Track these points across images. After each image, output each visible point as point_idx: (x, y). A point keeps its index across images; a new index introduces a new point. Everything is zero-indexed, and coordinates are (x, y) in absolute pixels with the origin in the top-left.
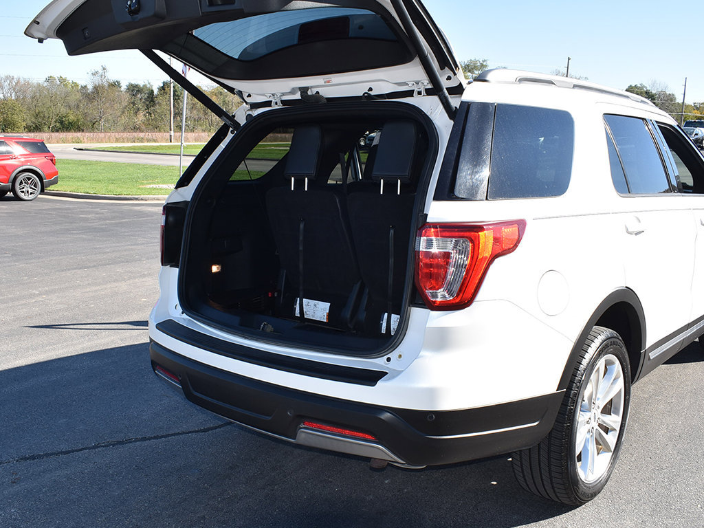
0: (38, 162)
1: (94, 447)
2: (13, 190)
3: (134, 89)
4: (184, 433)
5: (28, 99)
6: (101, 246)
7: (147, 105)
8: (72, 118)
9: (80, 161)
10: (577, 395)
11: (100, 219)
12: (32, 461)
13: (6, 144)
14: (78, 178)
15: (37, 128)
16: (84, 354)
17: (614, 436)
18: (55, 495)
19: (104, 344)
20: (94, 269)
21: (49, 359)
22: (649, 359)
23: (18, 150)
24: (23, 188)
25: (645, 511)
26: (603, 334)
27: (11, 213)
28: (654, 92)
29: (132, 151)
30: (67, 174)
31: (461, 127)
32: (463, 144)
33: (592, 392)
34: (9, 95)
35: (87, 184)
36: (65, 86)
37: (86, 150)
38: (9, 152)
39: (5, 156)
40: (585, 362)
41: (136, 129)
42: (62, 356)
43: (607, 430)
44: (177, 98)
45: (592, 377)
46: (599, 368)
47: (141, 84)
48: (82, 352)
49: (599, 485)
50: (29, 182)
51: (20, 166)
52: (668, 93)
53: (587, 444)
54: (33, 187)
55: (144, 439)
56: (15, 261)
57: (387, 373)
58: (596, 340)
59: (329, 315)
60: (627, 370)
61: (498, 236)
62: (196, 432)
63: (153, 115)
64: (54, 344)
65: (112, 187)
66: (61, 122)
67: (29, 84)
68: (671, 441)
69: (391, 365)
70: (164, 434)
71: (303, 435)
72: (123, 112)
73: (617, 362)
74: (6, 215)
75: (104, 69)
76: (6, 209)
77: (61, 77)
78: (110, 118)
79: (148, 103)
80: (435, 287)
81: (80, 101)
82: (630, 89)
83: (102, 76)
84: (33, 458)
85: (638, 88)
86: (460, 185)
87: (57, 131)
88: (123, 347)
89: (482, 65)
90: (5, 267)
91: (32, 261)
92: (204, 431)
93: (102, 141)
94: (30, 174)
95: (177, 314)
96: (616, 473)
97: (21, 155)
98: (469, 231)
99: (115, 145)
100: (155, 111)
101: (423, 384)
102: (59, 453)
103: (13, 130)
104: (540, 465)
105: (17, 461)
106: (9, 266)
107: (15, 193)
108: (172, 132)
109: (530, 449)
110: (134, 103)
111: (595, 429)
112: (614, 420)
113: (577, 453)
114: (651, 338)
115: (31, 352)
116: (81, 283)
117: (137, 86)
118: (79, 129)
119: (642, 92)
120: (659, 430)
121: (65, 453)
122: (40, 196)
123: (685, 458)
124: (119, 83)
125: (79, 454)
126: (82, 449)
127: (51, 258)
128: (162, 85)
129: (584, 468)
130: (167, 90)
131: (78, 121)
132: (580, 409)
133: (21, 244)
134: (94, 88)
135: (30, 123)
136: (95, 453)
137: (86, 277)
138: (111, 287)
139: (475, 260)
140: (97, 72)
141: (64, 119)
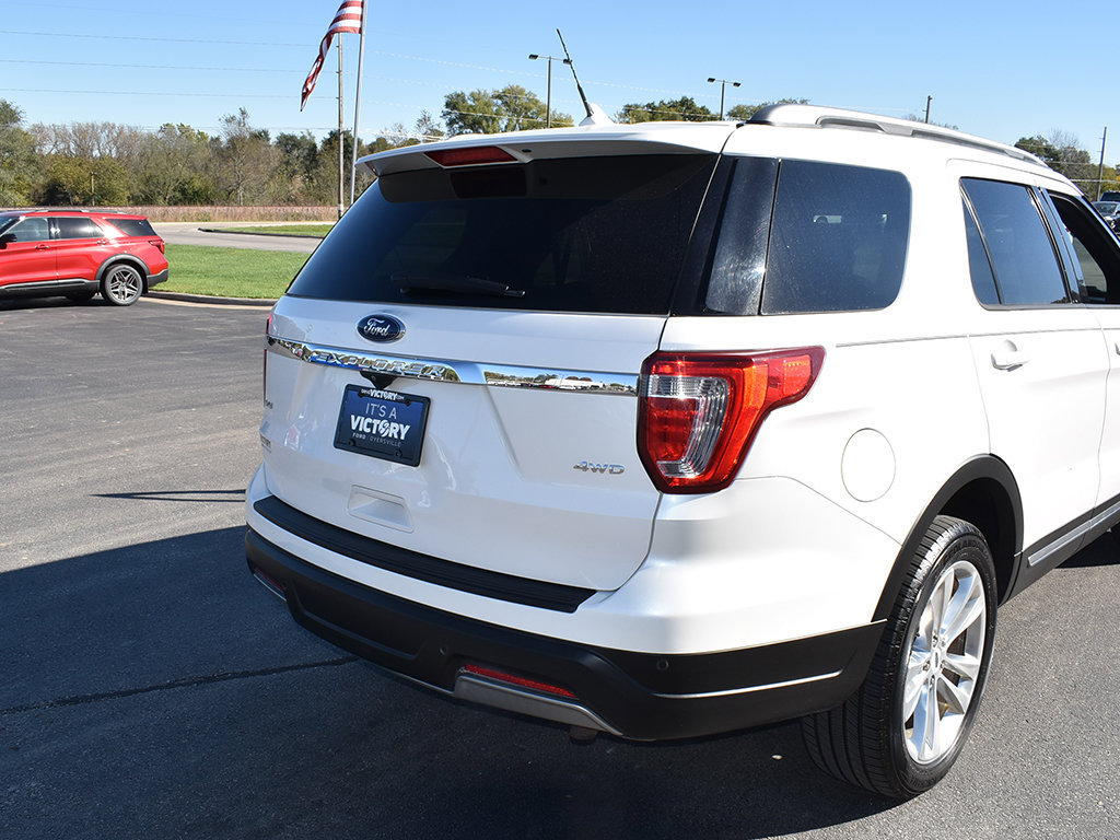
0: (139, 250)
1: (170, 686)
2: (102, 289)
3: (288, 143)
4: (307, 666)
5: (136, 157)
6: (221, 374)
7: (307, 167)
8: (197, 184)
9: (206, 247)
10: (905, 628)
11: (224, 334)
12: (73, 707)
13: (93, 224)
14: (201, 273)
15: (148, 200)
17: (968, 688)
18: (101, 761)
19: (205, 524)
20: (206, 408)
21: (121, 546)
22: (1028, 565)
23: (111, 233)
24: (117, 287)
25: (1013, 809)
26: (950, 531)
27: (97, 324)
28: (1057, 148)
29: (283, 233)
30: (185, 266)
31: (721, 198)
32: (724, 225)
33: (932, 623)
34: (108, 151)
35: (210, 282)
36: (189, 137)
37: (215, 231)
38: (96, 235)
39: (92, 240)
40: (921, 574)
41: (291, 201)
43: (956, 679)
44: (350, 155)
45: (931, 598)
46: (943, 584)
47: (299, 135)
48: (171, 536)
49: (941, 766)
50: (126, 278)
51: (112, 255)
52: (1078, 150)
53: (923, 702)
54: (131, 285)
55: (246, 674)
56: (92, 396)
57: (595, 592)
58: (940, 539)
60: (991, 584)
61: (774, 375)
63: (315, 181)
64: (131, 523)
65: (247, 286)
66: (183, 191)
67: (136, 136)
68: (1062, 694)
70: (276, 667)
71: (464, 685)
72: (272, 177)
73: (975, 574)
74: (89, 327)
75: (243, 113)
76: (90, 318)
77: (182, 125)
78: (253, 184)
79: (308, 163)
80: (672, 456)
81: (210, 160)
82: (1021, 144)
83: (239, 124)
84: (75, 701)
85: (1035, 143)
86: (716, 291)
87: (176, 204)
88: (232, 528)
90: (77, 404)
91: (116, 396)
93: (239, 219)
94: (128, 267)
96: (970, 745)
97: (117, 239)
98: (728, 366)
99: (258, 224)
100: (318, 175)
101: (656, 611)
102: (115, 694)
103: (111, 203)
104: (845, 736)
105: (52, 705)
106: (83, 403)
107: (105, 294)
108: (342, 205)
109: (829, 712)
110: (287, 163)
111: (937, 679)
112: (969, 663)
113: (906, 718)
114: (1031, 533)
115: (96, 535)
116: (184, 430)
117: (292, 138)
118: (208, 201)
119: (1039, 149)
120: (1042, 676)
121: (124, 694)
122: (141, 299)
123: (1082, 722)
124: (266, 133)
125: (146, 696)
126: (151, 689)
127: (146, 392)
128: (328, 137)
129: (917, 740)
130: (335, 143)
131: (207, 189)
132: (912, 649)
133: (104, 370)
134: (229, 141)
135: (137, 193)
136: (168, 696)
137: (193, 420)
138: (227, 437)
139: (736, 413)
140: (233, 118)
141: (186, 186)
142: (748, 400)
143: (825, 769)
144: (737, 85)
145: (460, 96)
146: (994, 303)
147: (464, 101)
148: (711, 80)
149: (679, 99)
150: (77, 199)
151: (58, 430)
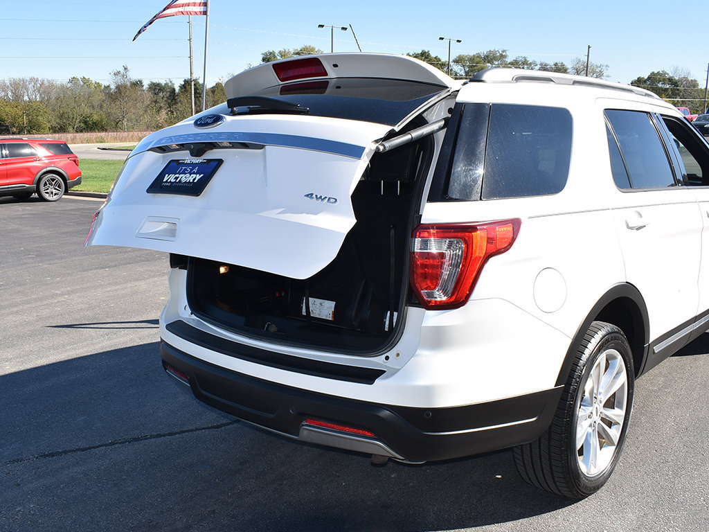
0: (61, 164)
1: (111, 444)
2: (38, 191)
3: (156, 88)
4: (197, 429)
5: (53, 101)
7: (169, 104)
8: (95, 117)
9: (104, 161)
10: (576, 391)
12: (51, 458)
13: (30, 147)
14: (102, 178)
15: (62, 129)
16: (103, 353)
17: (617, 429)
18: (73, 491)
19: (123, 343)
20: (115, 268)
21: (70, 358)
22: (654, 353)
23: (42, 152)
24: (48, 189)
25: (647, 503)
26: (602, 330)
27: (36, 214)
28: (677, 78)
30: (91, 174)
33: (593, 388)
34: (34, 97)
35: (109, 184)
36: (89, 86)
37: (109, 149)
38: (32, 154)
39: (30, 158)
40: (584, 357)
41: (159, 127)
42: (82, 355)
43: (610, 424)
44: (198, 96)
45: (592, 372)
46: (599, 364)
47: (163, 82)
48: (102, 351)
49: (601, 478)
50: (53, 183)
51: (43, 168)
52: (690, 79)
53: (589, 438)
54: (57, 188)
55: (159, 436)
56: (39, 262)
57: (385, 372)
58: (596, 336)
59: (334, 313)
60: (630, 364)
61: (492, 236)
62: (209, 428)
63: (175, 113)
64: (75, 344)
66: (85, 122)
67: (53, 86)
68: (678, 434)
69: (389, 363)
70: (179, 431)
71: (305, 432)
72: (146, 111)
73: (620, 357)
74: (30, 216)
75: (125, 69)
76: (31, 210)
77: (84, 78)
78: (133, 117)
79: (170, 101)
80: (430, 288)
81: (103, 101)
83: (123, 76)
84: (52, 455)
85: (660, 75)
86: (454, 185)
87: (81, 131)
89: (501, 55)
90: (29, 267)
91: (54, 262)
92: (218, 427)
93: (125, 141)
94: (54, 175)
95: (186, 314)
96: (620, 466)
97: (46, 157)
98: (463, 231)
100: (177, 109)
101: (422, 382)
102: (78, 450)
103: (38, 132)
104: (540, 459)
105: (37, 458)
106: (33, 267)
107: (40, 194)
109: (530, 444)
110: (156, 102)
111: (597, 423)
112: (617, 414)
113: (578, 447)
114: (655, 332)
115: (52, 351)
116: (102, 283)
117: (158, 85)
118: (103, 129)
119: (664, 80)
120: (666, 423)
121: (83, 450)
122: (64, 197)
123: (691, 450)
124: (141, 82)
125: (96, 451)
126: (99, 446)
127: (74, 259)
128: (183, 83)
129: (586, 462)
130: (188, 87)
131: (102, 120)
132: (580, 405)
133: (45, 244)
134: (117, 87)
135: (55, 124)
136: (111, 450)
137: (107, 276)
138: (131, 286)
139: (468, 260)
140: (119, 72)
141: (88, 119)
142: (476, 252)
143: (528, 481)
144: (459, 41)
145: (272, 54)
146: (627, 188)
147: (275, 57)
148: (442, 39)
149: (420, 52)
150: (15, 130)
151: (18, 285)
